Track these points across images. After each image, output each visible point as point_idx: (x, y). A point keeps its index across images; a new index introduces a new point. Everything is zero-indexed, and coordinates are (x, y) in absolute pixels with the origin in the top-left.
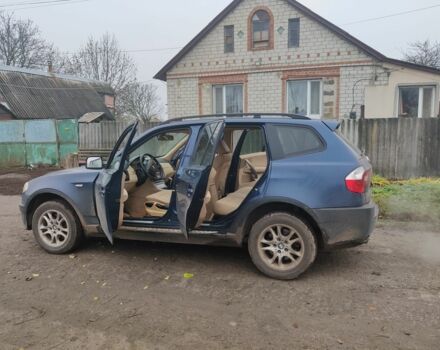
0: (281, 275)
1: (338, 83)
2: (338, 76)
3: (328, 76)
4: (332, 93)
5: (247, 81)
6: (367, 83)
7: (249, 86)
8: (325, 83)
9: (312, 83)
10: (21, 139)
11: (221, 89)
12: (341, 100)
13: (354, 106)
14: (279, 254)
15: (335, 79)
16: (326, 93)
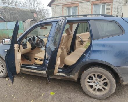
0: (96, 97)
1: (112, 5)
2: (112, 2)
3: (108, 3)
4: (109, 9)
5: (79, 6)
6: (123, 4)
7: (80, 7)
8: (107, 5)
9: (102, 6)
10: (6, 29)
11: (70, 9)
12: (113, 11)
13: (117, 13)
14: (96, 87)
15: (111, 3)
16: (107, 9)
